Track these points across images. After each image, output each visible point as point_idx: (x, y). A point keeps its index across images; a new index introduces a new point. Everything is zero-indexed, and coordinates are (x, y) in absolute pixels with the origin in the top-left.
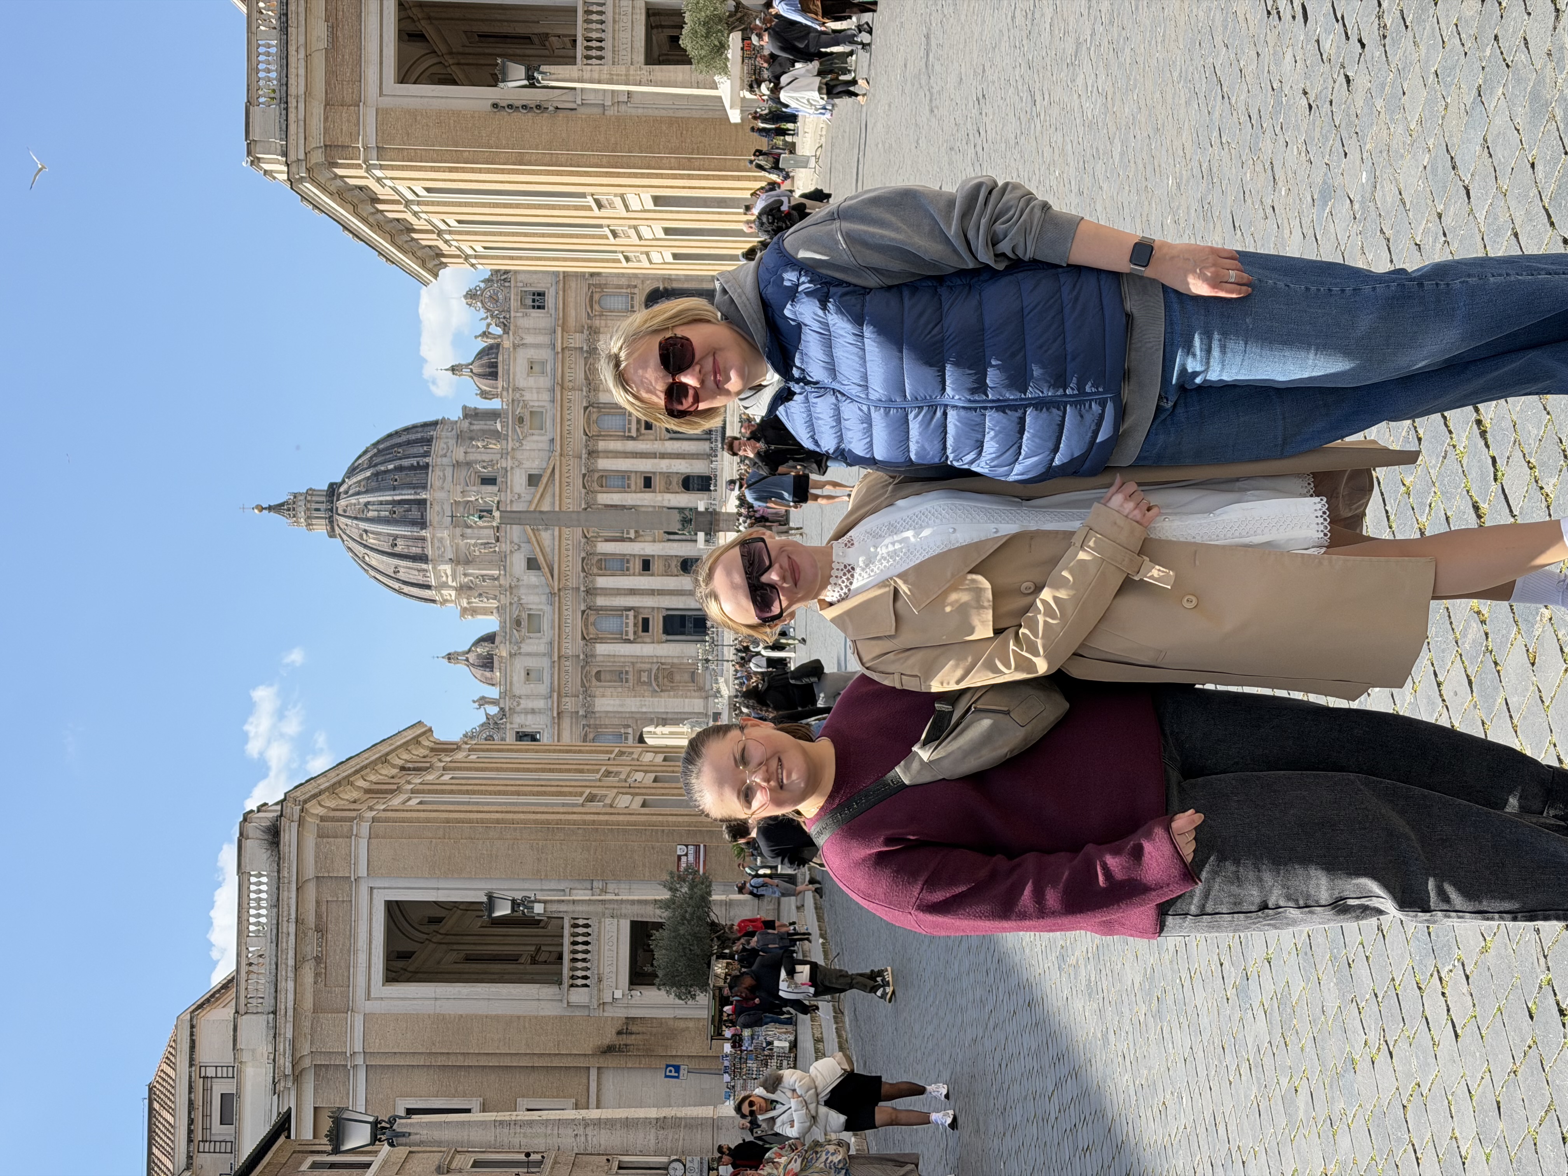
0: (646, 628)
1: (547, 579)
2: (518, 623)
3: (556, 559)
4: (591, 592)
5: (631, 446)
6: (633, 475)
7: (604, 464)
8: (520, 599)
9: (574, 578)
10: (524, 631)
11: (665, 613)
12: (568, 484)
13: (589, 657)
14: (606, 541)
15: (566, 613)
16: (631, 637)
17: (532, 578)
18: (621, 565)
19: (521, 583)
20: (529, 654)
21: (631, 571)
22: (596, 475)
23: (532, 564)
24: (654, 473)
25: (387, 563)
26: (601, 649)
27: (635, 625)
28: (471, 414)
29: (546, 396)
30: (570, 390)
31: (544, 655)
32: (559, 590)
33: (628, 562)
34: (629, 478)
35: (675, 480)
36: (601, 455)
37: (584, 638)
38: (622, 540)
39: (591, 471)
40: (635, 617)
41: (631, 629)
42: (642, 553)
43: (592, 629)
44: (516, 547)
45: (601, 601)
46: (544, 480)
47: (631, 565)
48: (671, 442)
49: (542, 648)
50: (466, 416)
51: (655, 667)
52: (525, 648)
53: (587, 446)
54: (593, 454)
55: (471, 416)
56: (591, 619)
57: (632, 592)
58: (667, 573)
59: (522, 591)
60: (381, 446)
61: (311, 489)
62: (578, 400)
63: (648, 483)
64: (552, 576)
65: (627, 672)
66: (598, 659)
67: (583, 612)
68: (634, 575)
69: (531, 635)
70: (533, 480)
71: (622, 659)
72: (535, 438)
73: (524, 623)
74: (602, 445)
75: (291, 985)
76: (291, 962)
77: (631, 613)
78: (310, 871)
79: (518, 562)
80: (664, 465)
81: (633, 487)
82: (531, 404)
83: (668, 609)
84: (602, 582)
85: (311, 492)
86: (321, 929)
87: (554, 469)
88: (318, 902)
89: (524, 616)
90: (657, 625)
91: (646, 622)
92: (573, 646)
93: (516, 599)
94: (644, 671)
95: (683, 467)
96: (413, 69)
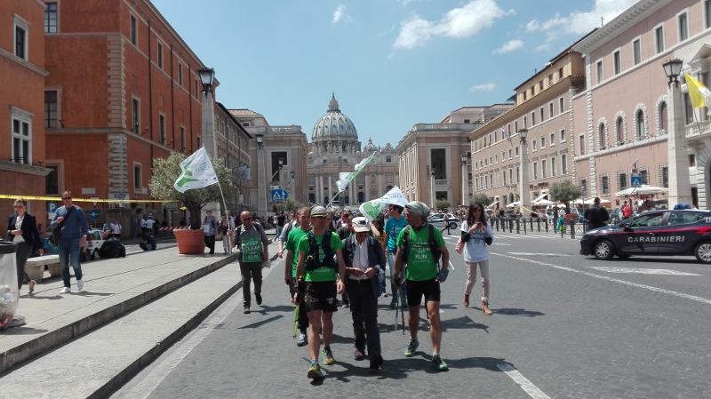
0: (311, 189)
3: (327, 167)
4: (319, 176)
5: (355, 184)
8: (316, 158)
9: (322, 171)
14: (331, 179)
15: (314, 169)
16: (308, 185)
17: (321, 161)
18: (326, 182)
19: (320, 158)
21: (324, 185)
23: (325, 161)
25: (321, 125)
28: (359, 144)
30: (368, 168)
32: (319, 168)
35: (347, 195)
38: (332, 183)
40: (313, 187)
41: (310, 186)
43: (309, 176)
44: (329, 157)
45: (317, 178)
47: (326, 185)
48: (356, 193)
57: (319, 185)
58: (324, 194)
59: (318, 159)
61: (339, 106)
64: (322, 166)
67: (314, 174)
70: (345, 160)
76: (274, 136)
77: (314, 185)
79: (325, 158)
80: (351, 192)
83: (315, 194)
84: (321, 178)
86: (281, 141)
88: (286, 140)
90: (312, 192)
95: (350, 196)
96: (434, 152)
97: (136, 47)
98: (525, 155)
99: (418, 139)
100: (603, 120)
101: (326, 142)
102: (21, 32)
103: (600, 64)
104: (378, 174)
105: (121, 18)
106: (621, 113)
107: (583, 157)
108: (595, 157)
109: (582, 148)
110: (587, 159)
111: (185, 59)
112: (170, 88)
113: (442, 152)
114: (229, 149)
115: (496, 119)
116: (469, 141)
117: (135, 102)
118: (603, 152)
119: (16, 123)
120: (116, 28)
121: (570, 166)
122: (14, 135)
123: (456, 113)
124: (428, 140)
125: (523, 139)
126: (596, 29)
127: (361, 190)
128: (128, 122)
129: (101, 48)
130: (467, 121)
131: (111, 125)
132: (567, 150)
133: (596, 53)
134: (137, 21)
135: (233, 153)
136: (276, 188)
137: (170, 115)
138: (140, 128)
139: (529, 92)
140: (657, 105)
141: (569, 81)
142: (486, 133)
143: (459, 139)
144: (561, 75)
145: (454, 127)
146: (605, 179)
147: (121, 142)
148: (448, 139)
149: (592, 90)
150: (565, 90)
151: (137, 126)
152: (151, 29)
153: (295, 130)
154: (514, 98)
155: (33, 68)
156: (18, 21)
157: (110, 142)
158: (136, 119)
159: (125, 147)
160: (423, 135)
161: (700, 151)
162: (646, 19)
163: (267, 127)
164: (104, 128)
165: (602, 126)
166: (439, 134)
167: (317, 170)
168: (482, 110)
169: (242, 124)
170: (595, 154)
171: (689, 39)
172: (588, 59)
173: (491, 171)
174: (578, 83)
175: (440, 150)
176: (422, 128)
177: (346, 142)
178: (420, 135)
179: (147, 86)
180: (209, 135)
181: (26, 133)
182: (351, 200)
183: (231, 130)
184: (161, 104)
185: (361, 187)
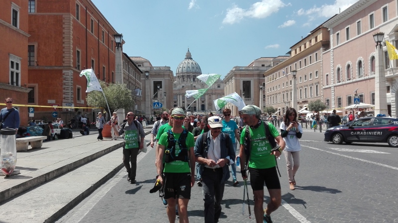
4: (180, 95)
5: (200, 100)
8: (178, 85)
9: (181, 92)
16: (174, 100)
17: (181, 87)
18: (183, 98)
19: (181, 85)
23: (183, 87)
25: (181, 66)
32: (180, 90)
35: (195, 106)
40: (176, 101)
42: (185, 102)
43: (175, 95)
44: (185, 84)
45: (178, 96)
48: (200, 105)
57: (180, 100)
60: (198, 65)
61: (191, 55)
63: (195, 102)
67: (177, 94)
68: (182, 100)
75: (153, 72)
76: (155, 72)
79: (183, 85)
80: (197, 104)
84: (181, 96)
88: (162, 75)
95: (197, 107)
96: (244, 82)
97: (79, 21)
98: (295, 85)
99: (236, 75)
100: (339, 66)
101: (184, 76)
102: (15, 12)
103: (338, 34)
104: (212, 94)
105: (71, 5)
106: (349, 62)
107: (328, 86)
108: (334, 87)
109: (327, 82)
110: (330, 88)
111: (106, 29)
112: (98, 45)
113: (249, 82)
114: (130, 79)
115: (279, 64)
116: (264, 76)
117: (78, 52)
118: (339, 84)
119: (12, 63)
120: (68, 11)
121: (320, 92)
122: (11, 69)
123: (257, 61)
124: (241, 75)
125: (294, 76)
126: (336, 15)
127: (203, 104)
128: (74, 63)
129: (59, 22)
130: (263, 66)
131: (64, 65)
132: (319, 83)
133: (336, 29)
134: (80, 7)
135: (132, 81)
136: (156, 101)
137: (97, 60)
138: (80, 67)
139: (298, 50)
140: (370, 58)
141: (321, 44)
142: (274, 72)
143: (259, 75)
144: (316, 40)
145: (256, 68)
146: (340, 99)
147: (70, 74)
148: (252, 75)
149: (334, 49)
150: (318, 49)
151: (79, 66)
152: (87, 11)
153: (167, 69)
154: (290, 53)
155: (22, 32)
156: (14, 6)
157: (64, 74)
158: (78, 62)
159: (72, 77)
160: (238, 72)
161: (393, 84)
162: (364, 10)
163: (151, 67)
164: (60, 66)
165: (339, 69)
166: (247, 73)
167: (179, 92)
168: (272, 59)
169: (137, 65)
170: (335, 85)
171: (388, 21)
172: (331, 32)
173: (276, 94)
174: (326, 45)
175: (248, 81)
176: (238, 69)
178: (236, 73)
179: (85, 43)
180: (119, 71)
181: (17, 68)
182: (197, 109)
183: (131, 69)
184: (92, 53)
185: (203, 102)
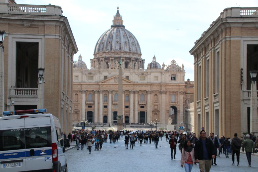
0: (89, 107)
1: (102, 81)
2: (90, 74)
3: (107, 84)
4: (99, 92)
5: (136, 102)
6: (129, 103)
7: (132, 96)
8: (96, 74)
9: (102, 88)
10: (88, 75)
11: (93, 112)
12: (126, 87)
13: (81, 92)
14: (112, 96)
15: (93, 86)
16: (87, 103)
17: (102, 78)
18: (106, 100)
19: (101, 74)
20: (82, 76)
21: (104, 103)
22: (129, 94)
23: (106, 77)
24: (129, 108)
26: (84, 95)
27: (90, 104)
28: (143, 61)
29: (149, 81)
30: (150, 87)
31: (82, 80)
32: (99, 84)
33: (106, 102)
34: (128, 102)
35: (128, 114)
36: (134, 95)
37: (86, 91)
38: (112, 100)
39: (130, 92)
40: (92, 104)
41: (89, 103)
42: (109, 106)
43: (89, 93)
44: (110, 73)
45: (96, 95)
46: (127, 80)
47: (106, 103)
48: (137, 113)
49: (84, 80)
50: (142, 60)
51: (79, 109)
52: (84, 76)
53: (136, 91)
54: (134, 92)
55: (142, 62)
56: (91, 93)
57: (99, 103)
58: (103, 112)
59: (98, 75)
60: (134, 39)
61: (123, 21)
62: (148, 89)
63: (127, 107)
64: (102, 83)
65: (77, 102)
66: (81, 95)
67: (93, 90)
68: (103, 104)
69: (87, 77)
70: (127, 77)
71: (81, 101)
72: (138, 78)
73: (90, 75)
74: (136, 95)
75: (16, 18)
76: (22, 18)
77: (93, 103)
78: (46, 23)
79: (106, 74)
80: (132, 111)
81: (126, 103)
82: (147, 77)
83: (94, 112)
84: (101, 95)
85: (122, 21)
86: (31, 26)
87: (130, 83)
88: (38, 25)
89: (92, 75)
90: (90, 109)
91: (90, 107)
92: (84, 88)
93: (97, 73)
94: (78, 106)
95: (131, 116)
96: (251, 49)
101: (109, 58)
104: (161, 93)
124: (244, 31)
127: (142, 110)
153: (51, 11)
167: (97, 86)
177: (130, 59)
182: (131, 121)
185: (142, 107)
